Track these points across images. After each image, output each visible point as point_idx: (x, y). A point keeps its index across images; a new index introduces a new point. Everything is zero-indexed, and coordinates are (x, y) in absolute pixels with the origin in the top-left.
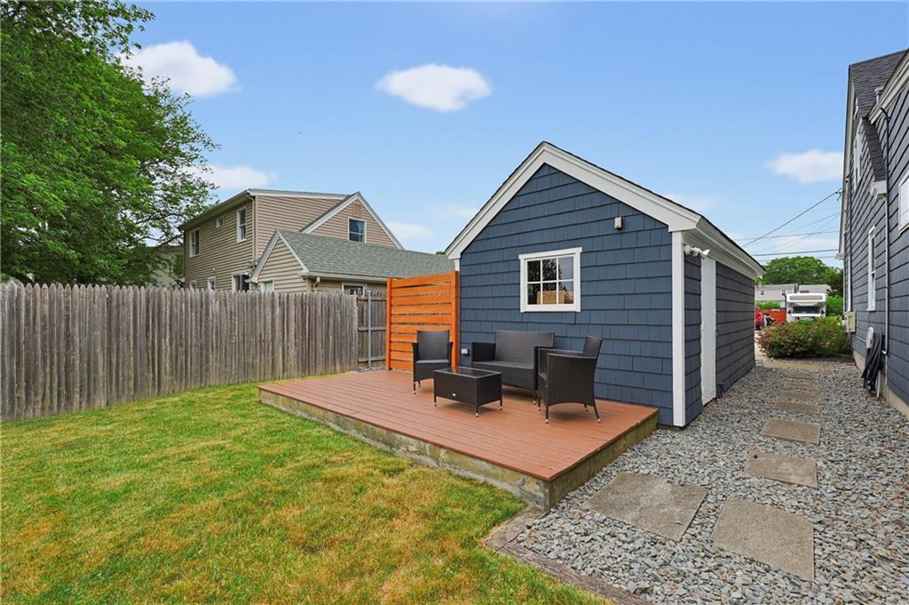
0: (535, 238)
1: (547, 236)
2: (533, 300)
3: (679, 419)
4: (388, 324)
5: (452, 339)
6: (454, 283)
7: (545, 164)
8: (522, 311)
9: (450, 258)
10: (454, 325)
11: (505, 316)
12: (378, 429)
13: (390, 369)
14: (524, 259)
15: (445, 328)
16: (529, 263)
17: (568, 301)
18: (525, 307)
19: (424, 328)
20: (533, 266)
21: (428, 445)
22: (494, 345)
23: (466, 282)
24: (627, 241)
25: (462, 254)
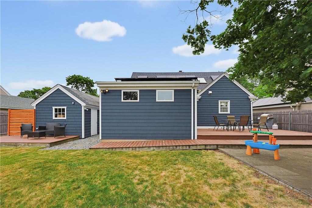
0: (57, 104)
1: (59, 104)
2: (56, 116)
3: (83, 137)
4: (8, 122)
5: (33, 125)
6: (34, 112)
7: (58, 89)
8: (53, 119)
9: (32, 106)
10: (34, 122)
11: (49, 120)
12: (12, 144)
13: (9, 135)
14: (54, 108)
15: (31, 123)
16: (55, 109)
17: (64, 117)
18: (54, 118)
19: (23, 123)
20: (56, 110)
21: (26, 144)
22: (45, 127)
23: (37, 112)
24: (75, 106)
25: (36, 105)
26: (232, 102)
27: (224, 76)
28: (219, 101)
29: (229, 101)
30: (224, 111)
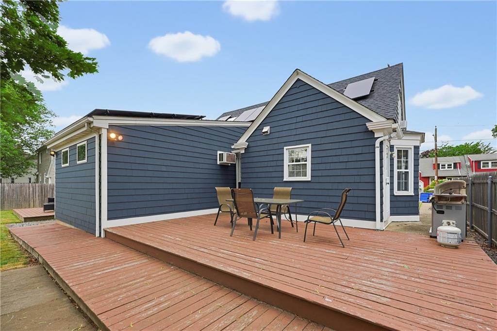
26: (317, 148)
27: (298, 80)
28: (285, 148)
29: (310, 145)
30: (298, 175)
